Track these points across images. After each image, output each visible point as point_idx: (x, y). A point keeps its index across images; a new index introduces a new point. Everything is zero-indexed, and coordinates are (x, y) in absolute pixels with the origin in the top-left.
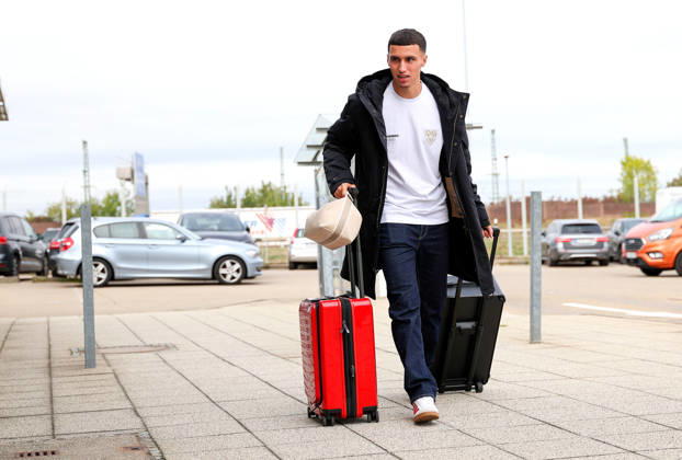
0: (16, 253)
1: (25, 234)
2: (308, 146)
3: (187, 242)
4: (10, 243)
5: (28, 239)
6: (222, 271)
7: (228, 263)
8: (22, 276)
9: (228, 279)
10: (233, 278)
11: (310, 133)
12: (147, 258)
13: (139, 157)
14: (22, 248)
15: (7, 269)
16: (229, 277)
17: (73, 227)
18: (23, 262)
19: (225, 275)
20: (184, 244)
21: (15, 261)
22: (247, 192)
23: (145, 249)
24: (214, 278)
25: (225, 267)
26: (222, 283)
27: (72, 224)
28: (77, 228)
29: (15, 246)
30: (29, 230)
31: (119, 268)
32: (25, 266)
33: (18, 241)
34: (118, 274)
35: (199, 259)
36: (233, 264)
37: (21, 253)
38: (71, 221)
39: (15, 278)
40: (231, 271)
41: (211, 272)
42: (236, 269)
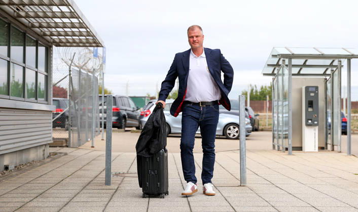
0: (124, 117)
1: (130, 107)
2: (268, 65)
4: (121, 111)
5: (132, 109)
6: (228, 132)
7: (232, 127)
8: (126, 129)
9: (231, 136)
10: (234, 136)
11: (269, 58)
14: (128, 114)
15: (119, 125)
17: (151, 104)
18: (128, 122)
19: (230, 134)
21: (123, 120)
22: (262, 88)
24: (223, 135)
25: (230, 129)
26: (228, 138)
27: (151, 102)
28: (153, 105)
29: (124, 113)
30: (133, 105)
31: (174, 128)
32: (129, 124)
33: (126, 110)
34: (173, 131)
36: (234, 128)
37: (127, 117)
38: (151, 101)
39: (123, 129)
40: (232, 132)
41: (222, 131)
42: (236, 131)
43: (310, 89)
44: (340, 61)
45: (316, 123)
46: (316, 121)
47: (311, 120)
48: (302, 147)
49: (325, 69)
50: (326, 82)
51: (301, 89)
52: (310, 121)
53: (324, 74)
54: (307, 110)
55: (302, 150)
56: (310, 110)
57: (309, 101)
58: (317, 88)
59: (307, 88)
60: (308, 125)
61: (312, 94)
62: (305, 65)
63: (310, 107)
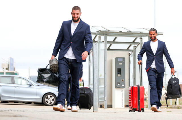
3: (32, 86)
6: (46, 100)
7: (49, 96)
9: (48, 103)
10: (51, 103)
12: (15, 92)
13: (12, 59)
16: (49, 102)
19: (47, 102)
20: (31, 87)
23: (13, 88)
24: (42, 103)
25: (47, 98)
26: (46, 105)
31: (3, 96)
35: (37, 94)
36: (51, 97)
41: (41, 100)
42: (52, 99)
43: (119, 60)
44: (142, 39)
45: (123, 85)
46: (123, 84)
47: (120, 83)
48: (112, 105)
49: (129, 45)
50: (129, 56)
51: (112, 60)
52: (119, 85)
53: (128, 49)
54: (116, 76)
55: (112, 107)
56: (119, 75)
57: (118, 69)
58: (124, 59)
59: (117, 59)
60: (117, 87)
61: (121, 64)
62: (114, 42)
63: (119, 73)
